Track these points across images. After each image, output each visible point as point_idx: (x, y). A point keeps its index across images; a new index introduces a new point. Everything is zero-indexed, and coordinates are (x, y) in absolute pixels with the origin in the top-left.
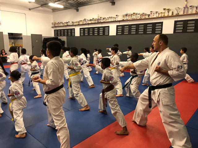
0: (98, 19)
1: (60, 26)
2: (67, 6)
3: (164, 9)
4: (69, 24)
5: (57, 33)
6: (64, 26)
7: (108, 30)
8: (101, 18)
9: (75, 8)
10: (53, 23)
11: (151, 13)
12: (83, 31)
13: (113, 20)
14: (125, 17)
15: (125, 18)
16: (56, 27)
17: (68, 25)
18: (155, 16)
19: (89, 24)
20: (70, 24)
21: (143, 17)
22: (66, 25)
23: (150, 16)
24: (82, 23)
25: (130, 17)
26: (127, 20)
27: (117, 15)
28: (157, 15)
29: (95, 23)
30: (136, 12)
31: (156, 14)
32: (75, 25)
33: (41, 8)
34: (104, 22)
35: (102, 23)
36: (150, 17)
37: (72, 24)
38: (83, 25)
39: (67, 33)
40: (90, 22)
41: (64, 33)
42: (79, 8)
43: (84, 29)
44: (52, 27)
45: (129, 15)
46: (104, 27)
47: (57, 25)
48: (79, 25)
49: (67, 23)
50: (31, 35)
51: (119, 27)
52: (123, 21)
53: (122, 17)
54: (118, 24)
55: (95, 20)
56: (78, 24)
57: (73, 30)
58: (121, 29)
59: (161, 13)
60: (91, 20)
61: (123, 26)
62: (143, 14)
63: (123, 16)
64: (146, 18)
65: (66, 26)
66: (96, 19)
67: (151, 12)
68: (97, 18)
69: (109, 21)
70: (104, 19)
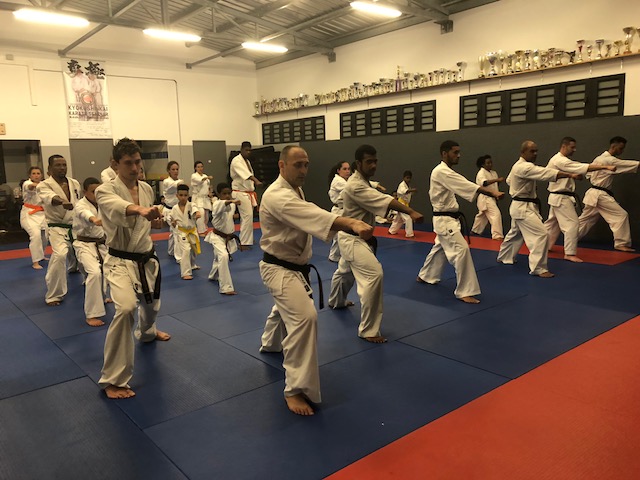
0: (398, 81)
1: (280, 112)
2: (298, 48)
3: (628, 30)
4: (305, 103)
5: (272, 134)
6: (291, 111)
7: (430, 114)
8: (406, 75)
9: (324, 50)
10: (257, 103)
11: (580, 48)
12: (349, 121)
13: (447, 81)
14: (488, 68)
15: (489, 72)
16: (267, 114)
17: (303, 108)
18: (594, 57)
19: (368, 99)
20: (310, 101)
21: (553, 63)
22: (296, 105)
23: (575, 58)
24: (347, 99)
25: (505, 66)
26: (496, 78)
27: (459, 64)
28: (603, 51)
29: (389, 95)
30: (525, 49)
31: (600, 48)
32: (326, 105)
33: (220, 60)
34: (418, 90)
35: (410, 92)
36: (578, 60)
37: (316, 103)
38: (350, 102)
39: (302, 131)
40: (371, 93)
41: (292, 132)
42: (336, 50)
43: (353, 114)
44: (257, 116)
45: (502, 60)
46: (418, 106)
47: (269, 110)
48: (337, 104)
49: (301, 99)
50: (191, 144)
51: (467, 103)
52: (482, 80)
53: (479, 69)
54: (466, 93)
55: (389, 85)
56: (334, 100)
57: (318, 121)
58: (475, 109)
59: (616, 43)
60: (374, 86)
61: (482, 99)
62: (551, 54)
63: (482, 65)
64: (564, 64)
65: (296, 110)
66: (392, 80)
67: (579, 42)
68: (395, 78)
69: (435, 83)
70: (416, 78)
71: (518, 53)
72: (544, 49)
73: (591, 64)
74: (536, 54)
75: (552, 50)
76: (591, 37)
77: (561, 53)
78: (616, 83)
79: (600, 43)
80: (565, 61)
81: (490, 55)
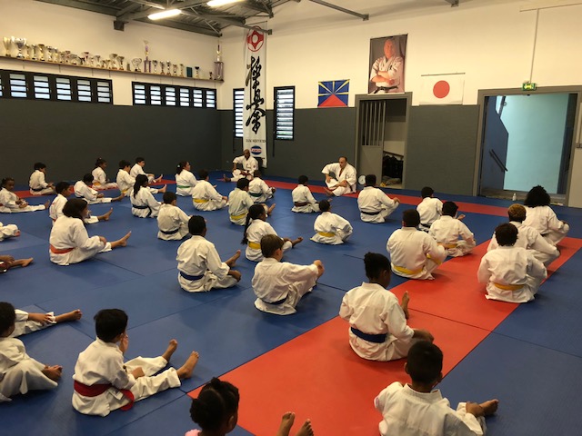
11: (87, 57)
15: (15, 52)
18: (95, 65)
23: (83, 62)
28: (100, 64)
30: (48, 45)
31: (98, 60)
36: (85, 65)
45: (28, 47)
52: (9, 58)
62: (68, 54)
64: (76, 65)
67: (87, 53)
71: (42, 45)
72: (62, 50)
73: (93, 69)
74: (56, 51)
75: (69, 52)
76: (93, 53)
77: (74, 57)
78: (107, 84)
79: (99, 57)
80: (78, 63)
81: (18, 40)
